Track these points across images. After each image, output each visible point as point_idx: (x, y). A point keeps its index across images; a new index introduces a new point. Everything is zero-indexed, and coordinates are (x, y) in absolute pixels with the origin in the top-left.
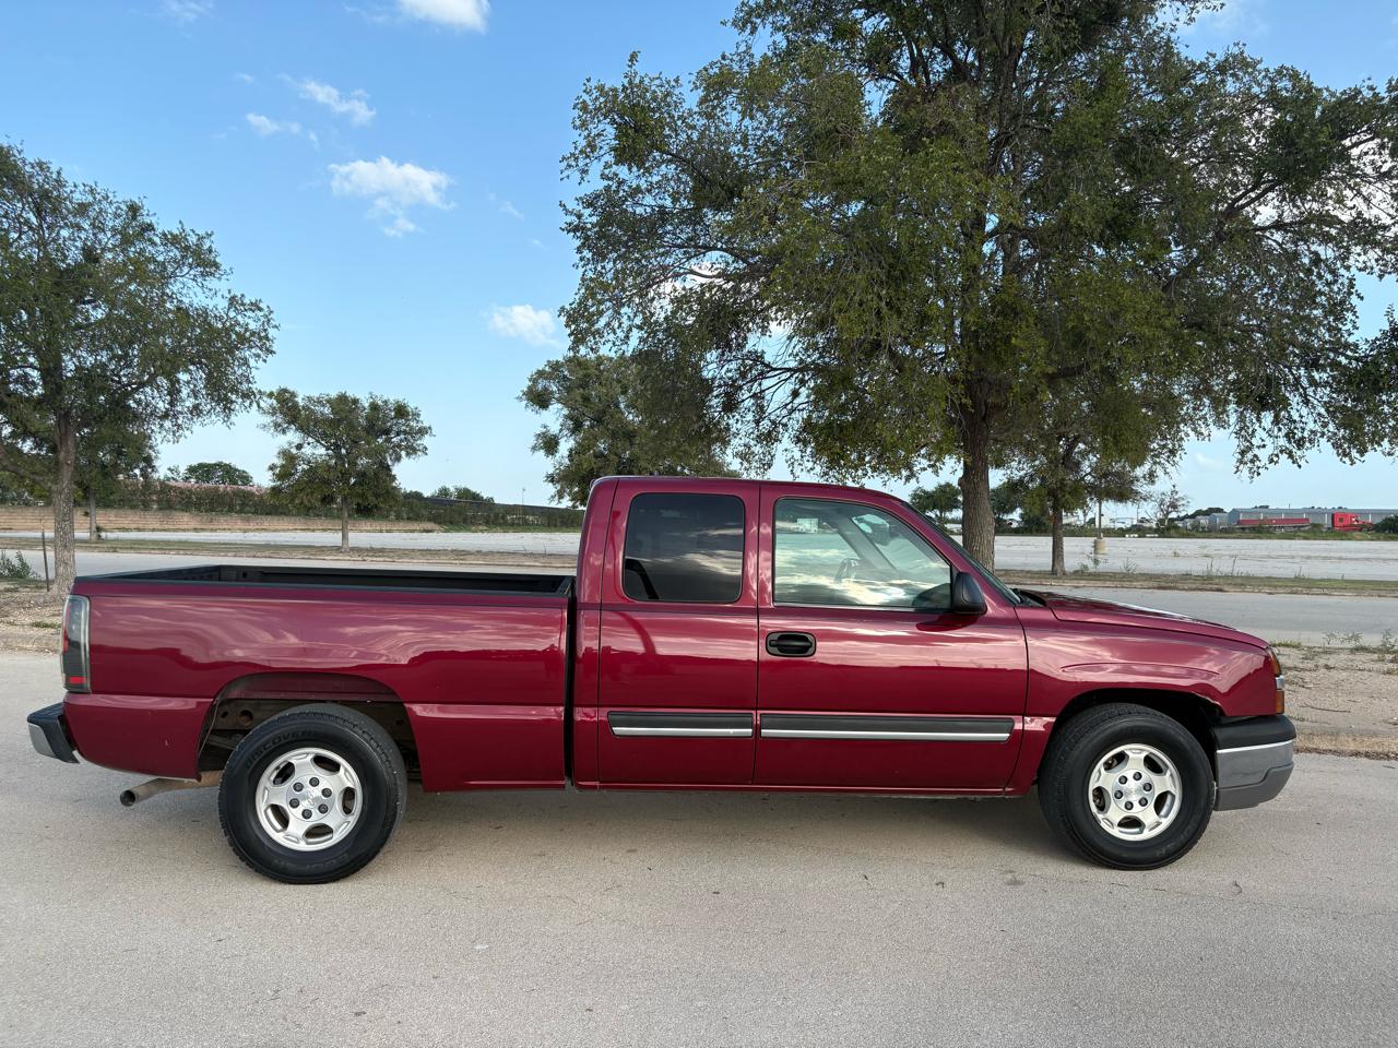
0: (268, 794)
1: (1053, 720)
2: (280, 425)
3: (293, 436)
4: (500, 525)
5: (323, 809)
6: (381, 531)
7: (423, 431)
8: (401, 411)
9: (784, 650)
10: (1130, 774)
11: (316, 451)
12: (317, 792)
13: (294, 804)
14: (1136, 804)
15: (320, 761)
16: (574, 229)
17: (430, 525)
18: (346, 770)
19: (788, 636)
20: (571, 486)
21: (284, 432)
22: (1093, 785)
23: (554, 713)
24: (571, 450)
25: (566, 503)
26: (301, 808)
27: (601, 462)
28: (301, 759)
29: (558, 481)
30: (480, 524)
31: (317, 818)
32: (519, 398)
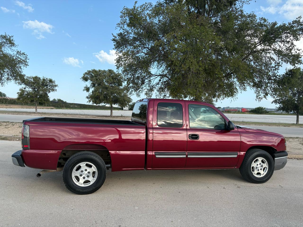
0: (75, 173)
1: (245, 152)
2: (20, 83)
3: (23, 86)
4: (69, 108)
5: (88, 176)
6: (41, 109)
7: (56, 86)
8: (51, 81)
9: (193, 138)
10: (259, 164)
11: (29, 89)
12: (86, 172)
13: (81, 175)
14: (260, 170)
15: (87, 165)
16: (114, 40)
17: (52, 107)
18: (94, 167)
19: (193, 135)
20: (92, 99)
21: (21, 85)
22: (252, 166)
23: (142, 153)
24: (93, 91)
25: (91, 103)
26: (82, 177)
27: (100, 94)
28: (83, 165)
29: (89, 98)
30: (64, 107)
31: (86, 179)
32: (81, 78)
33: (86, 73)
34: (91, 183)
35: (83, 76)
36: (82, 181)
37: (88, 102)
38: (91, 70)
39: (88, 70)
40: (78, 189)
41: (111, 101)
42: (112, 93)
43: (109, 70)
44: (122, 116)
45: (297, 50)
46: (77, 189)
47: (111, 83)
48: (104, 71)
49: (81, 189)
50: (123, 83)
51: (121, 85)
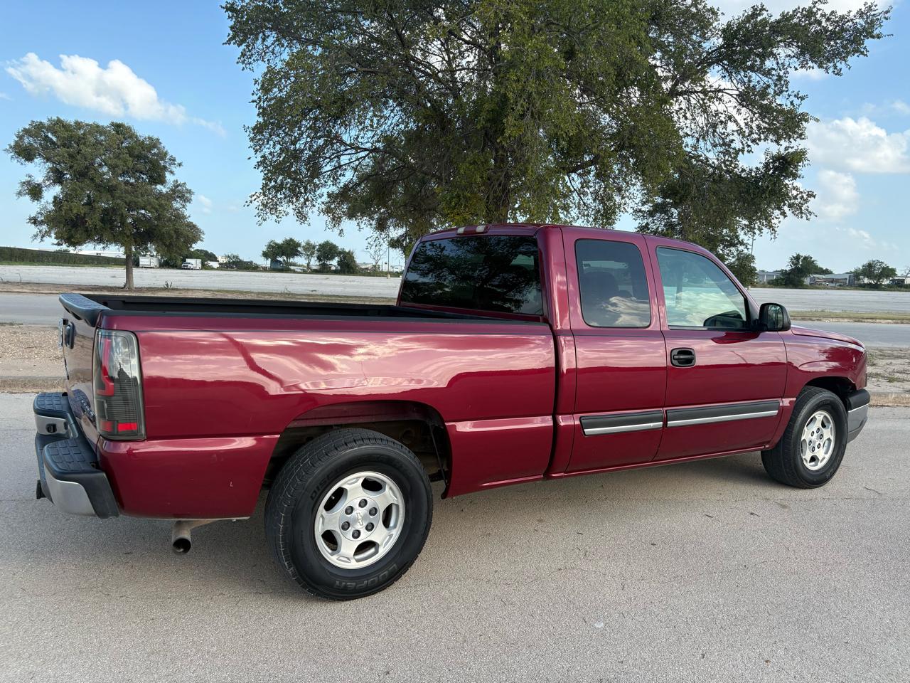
0: (325, 521)
1: (795, 399)
5: (370, 527)
9: (680, 362)
10: (815, 430)
12: (363, 511)
13: (346, 526)
14: (816, 448)
15: (367, 483)
18: (390, 488)
19: (682, 352)
22: (802, 438)
24: (55, 198)
25: (50, 244)
26: (351, 530)
27: (86, 209)
28: (352, 483)
29: (42, 223)
31: (365, 537)
32: (6, 150)
33: (26, 131)
34: (383, 551)
35: (16, 142)
36: (348, 545)
37: (36, 236)
38: (45, 121)
39: (33, 122)
40: (341, 583)
41: (128, 237)
42: (131, 206)
43: (113, 124)
44: (166, 289)
45: (795, 96)
46: (338, 582)
47: (123, 174)
48: (97, 129)
49: (352, 579)
50: (167, 174)
51: (163, 182)
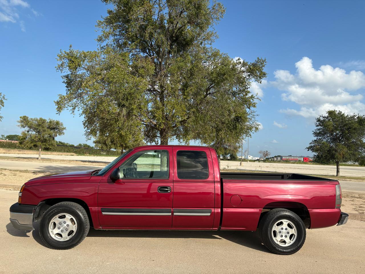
30: (87, 154)
